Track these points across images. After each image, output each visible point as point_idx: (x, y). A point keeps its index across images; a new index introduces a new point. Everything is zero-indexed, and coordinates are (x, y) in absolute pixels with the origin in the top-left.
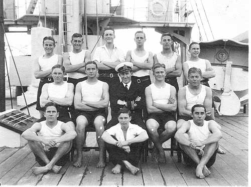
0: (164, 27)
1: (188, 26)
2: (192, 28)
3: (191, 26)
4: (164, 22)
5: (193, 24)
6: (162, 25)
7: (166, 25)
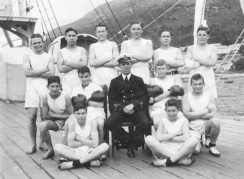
0: (7, 21)
1: (32, 21)
2: (35, 23)
3: (35, 21)
4: (7, 16)
5: (37, 19)
6: (6, 19)
7: (9, 19)
